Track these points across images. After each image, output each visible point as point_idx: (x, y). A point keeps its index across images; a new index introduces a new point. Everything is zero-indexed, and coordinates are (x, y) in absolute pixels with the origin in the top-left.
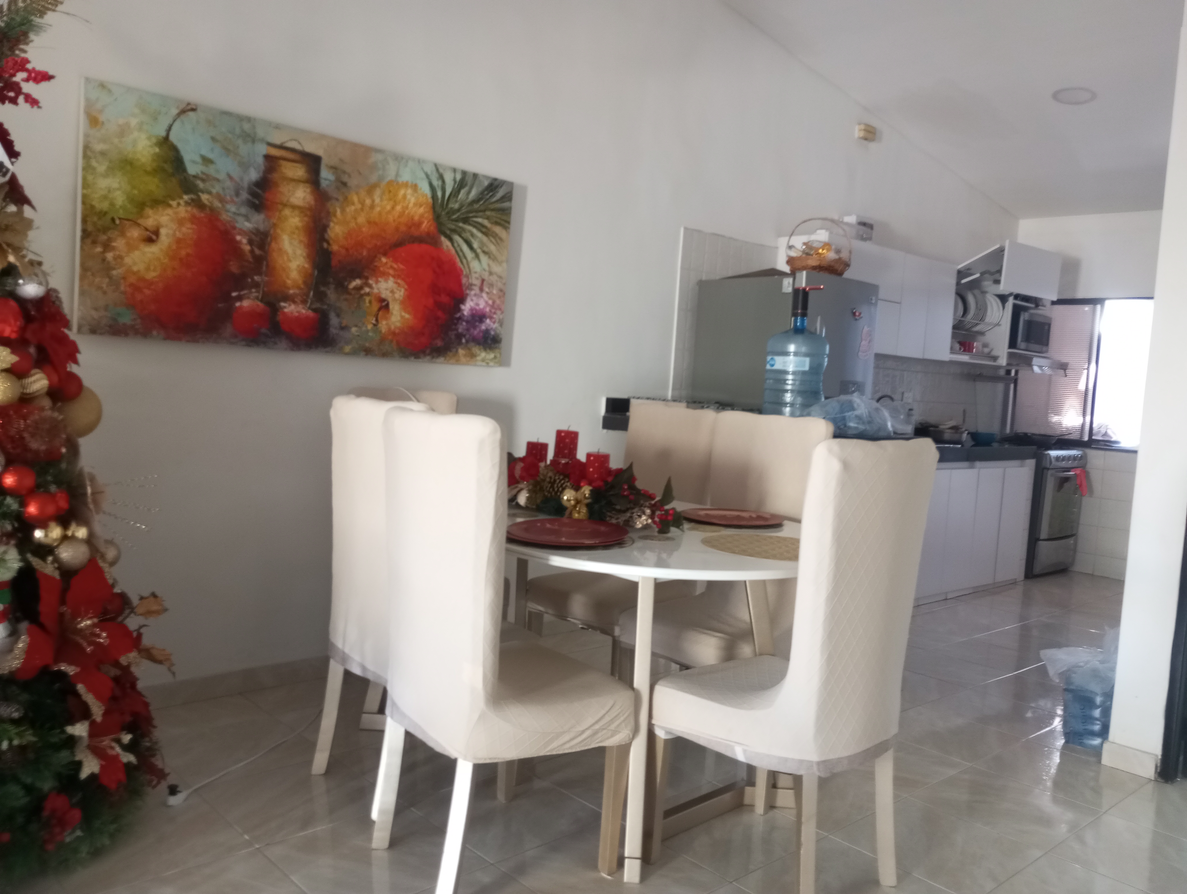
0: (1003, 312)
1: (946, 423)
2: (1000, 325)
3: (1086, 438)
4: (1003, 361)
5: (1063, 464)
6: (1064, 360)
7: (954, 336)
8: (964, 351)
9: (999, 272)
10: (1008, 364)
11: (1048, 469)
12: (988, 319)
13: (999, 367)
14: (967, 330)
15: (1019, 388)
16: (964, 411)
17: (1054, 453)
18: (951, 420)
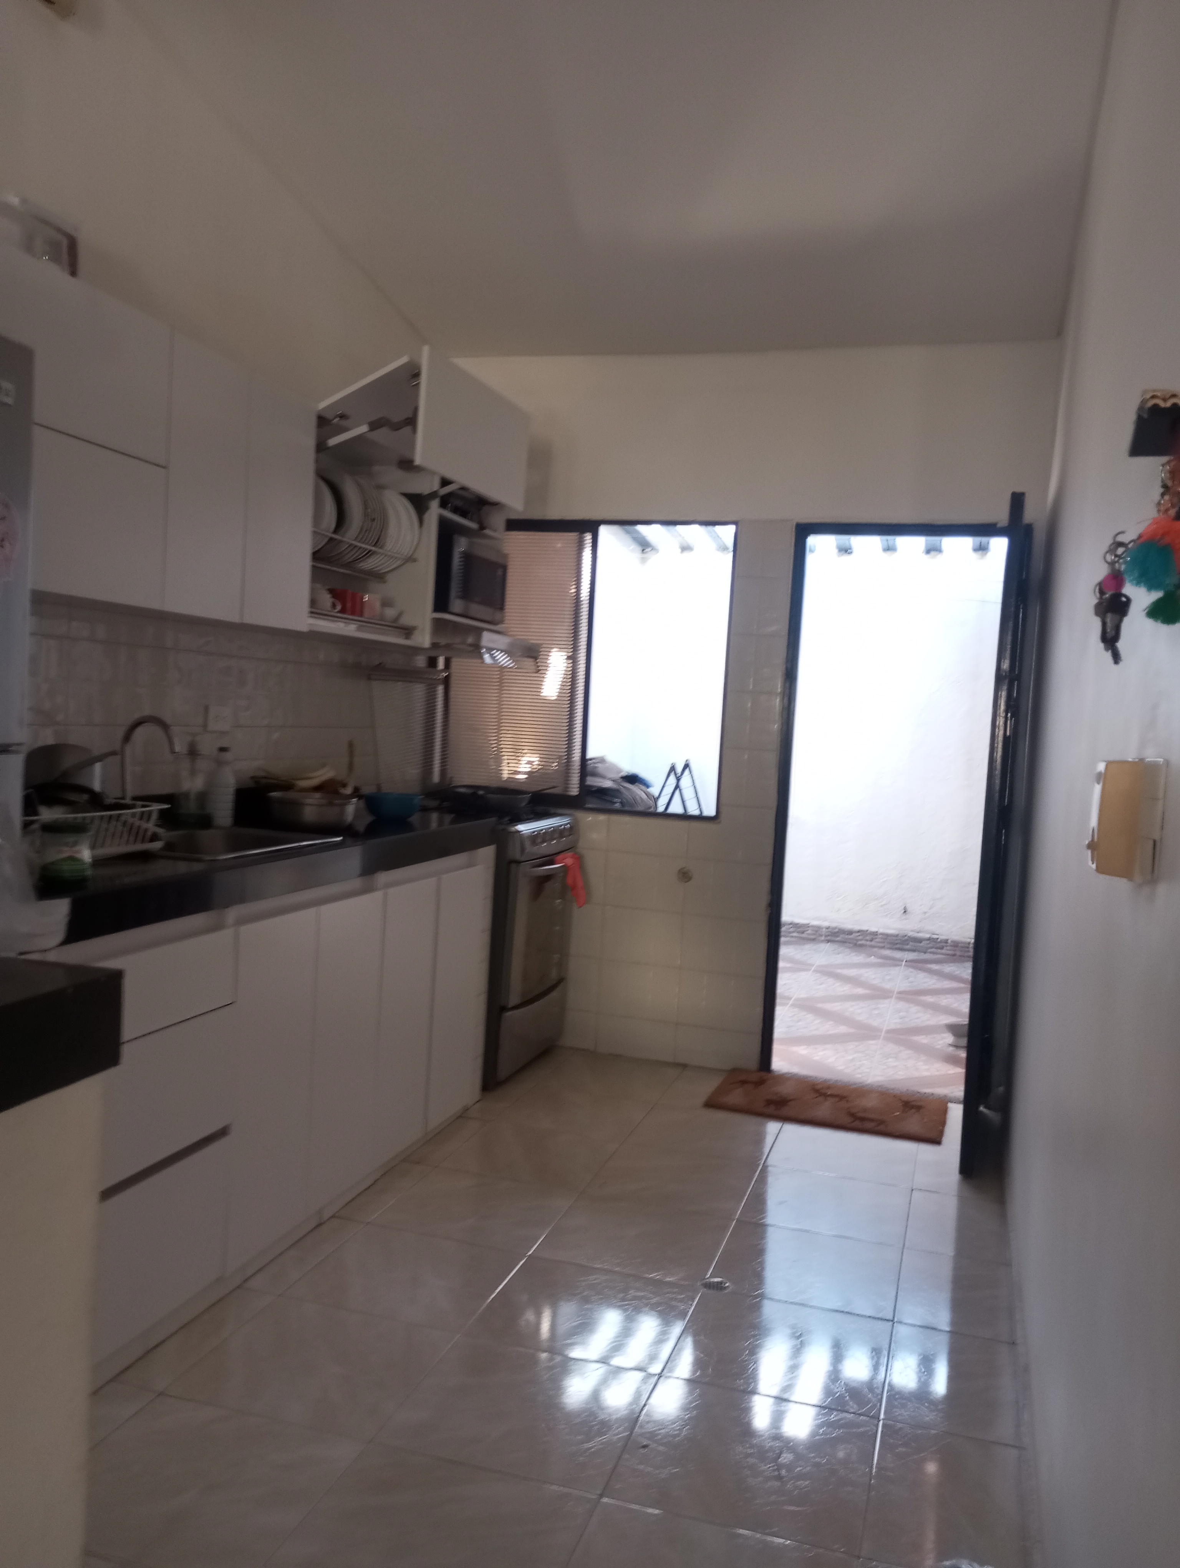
0: (420, 534)
1: (312, 775)
2: (415, 560)
3: (574, 791)
4: (424, 639)
5: (544, 848)
6: (534, 640)
7: (317, 575)
8: (343, 611)
9: (411, 422)
10: (435, 646)
11: (518, 862)
12: (390, 544)
13: (416, 650)
14: (347, 565)
15: (453, 693)
16: (351, 745)
17: (524, 828)
18: (323, 766)
